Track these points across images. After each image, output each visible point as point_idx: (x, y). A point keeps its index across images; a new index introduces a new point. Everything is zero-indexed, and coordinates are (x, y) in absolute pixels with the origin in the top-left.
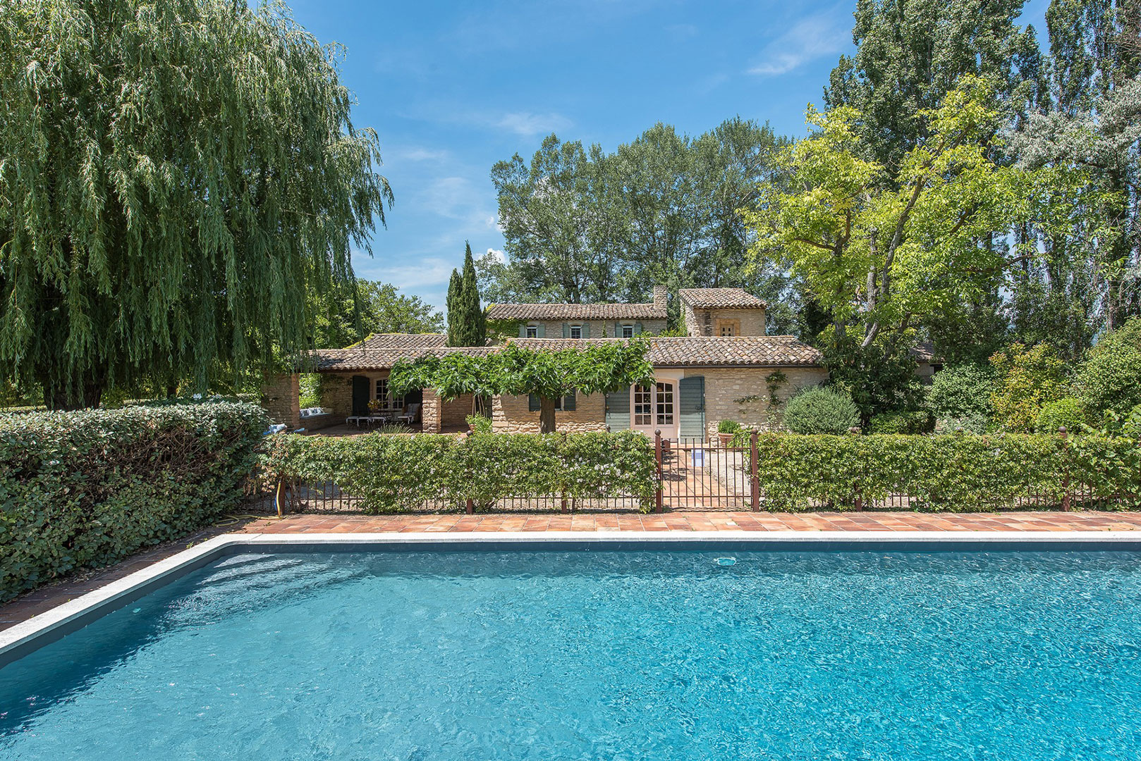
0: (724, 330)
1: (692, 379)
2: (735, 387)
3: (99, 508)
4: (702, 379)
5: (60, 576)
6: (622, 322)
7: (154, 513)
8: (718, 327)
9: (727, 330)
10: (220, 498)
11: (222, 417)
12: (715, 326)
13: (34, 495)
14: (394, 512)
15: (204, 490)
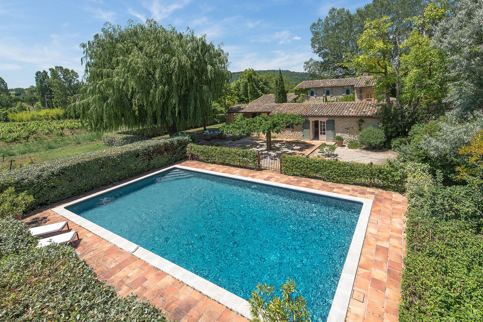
0: (368, 95)
1: (330, 120)
2: (345, 124)
3: (152, 160)
4: (334, 121)
5: (146, 171)
6: (345, 87)
7: (164, 160)
8: (365, 94)
9: (369, 95)
10: (179, 157)
11: (178, 141)
12: (364, 94)
13: (139, 159)
14: (208, 163)
15: (175, 155)
